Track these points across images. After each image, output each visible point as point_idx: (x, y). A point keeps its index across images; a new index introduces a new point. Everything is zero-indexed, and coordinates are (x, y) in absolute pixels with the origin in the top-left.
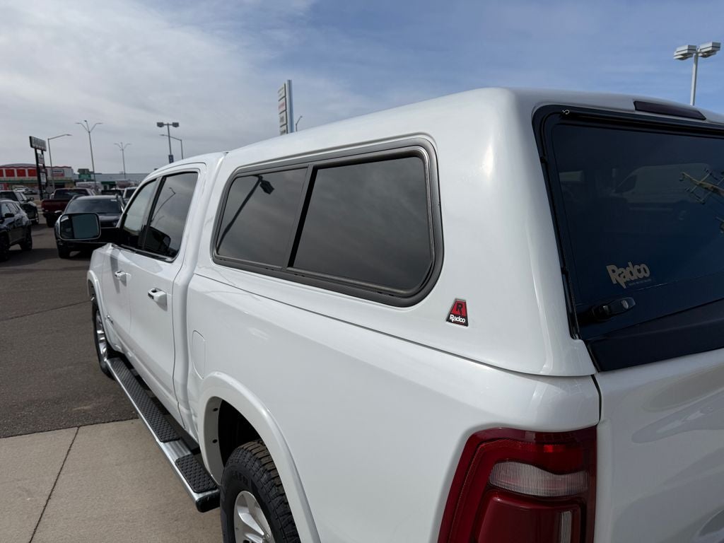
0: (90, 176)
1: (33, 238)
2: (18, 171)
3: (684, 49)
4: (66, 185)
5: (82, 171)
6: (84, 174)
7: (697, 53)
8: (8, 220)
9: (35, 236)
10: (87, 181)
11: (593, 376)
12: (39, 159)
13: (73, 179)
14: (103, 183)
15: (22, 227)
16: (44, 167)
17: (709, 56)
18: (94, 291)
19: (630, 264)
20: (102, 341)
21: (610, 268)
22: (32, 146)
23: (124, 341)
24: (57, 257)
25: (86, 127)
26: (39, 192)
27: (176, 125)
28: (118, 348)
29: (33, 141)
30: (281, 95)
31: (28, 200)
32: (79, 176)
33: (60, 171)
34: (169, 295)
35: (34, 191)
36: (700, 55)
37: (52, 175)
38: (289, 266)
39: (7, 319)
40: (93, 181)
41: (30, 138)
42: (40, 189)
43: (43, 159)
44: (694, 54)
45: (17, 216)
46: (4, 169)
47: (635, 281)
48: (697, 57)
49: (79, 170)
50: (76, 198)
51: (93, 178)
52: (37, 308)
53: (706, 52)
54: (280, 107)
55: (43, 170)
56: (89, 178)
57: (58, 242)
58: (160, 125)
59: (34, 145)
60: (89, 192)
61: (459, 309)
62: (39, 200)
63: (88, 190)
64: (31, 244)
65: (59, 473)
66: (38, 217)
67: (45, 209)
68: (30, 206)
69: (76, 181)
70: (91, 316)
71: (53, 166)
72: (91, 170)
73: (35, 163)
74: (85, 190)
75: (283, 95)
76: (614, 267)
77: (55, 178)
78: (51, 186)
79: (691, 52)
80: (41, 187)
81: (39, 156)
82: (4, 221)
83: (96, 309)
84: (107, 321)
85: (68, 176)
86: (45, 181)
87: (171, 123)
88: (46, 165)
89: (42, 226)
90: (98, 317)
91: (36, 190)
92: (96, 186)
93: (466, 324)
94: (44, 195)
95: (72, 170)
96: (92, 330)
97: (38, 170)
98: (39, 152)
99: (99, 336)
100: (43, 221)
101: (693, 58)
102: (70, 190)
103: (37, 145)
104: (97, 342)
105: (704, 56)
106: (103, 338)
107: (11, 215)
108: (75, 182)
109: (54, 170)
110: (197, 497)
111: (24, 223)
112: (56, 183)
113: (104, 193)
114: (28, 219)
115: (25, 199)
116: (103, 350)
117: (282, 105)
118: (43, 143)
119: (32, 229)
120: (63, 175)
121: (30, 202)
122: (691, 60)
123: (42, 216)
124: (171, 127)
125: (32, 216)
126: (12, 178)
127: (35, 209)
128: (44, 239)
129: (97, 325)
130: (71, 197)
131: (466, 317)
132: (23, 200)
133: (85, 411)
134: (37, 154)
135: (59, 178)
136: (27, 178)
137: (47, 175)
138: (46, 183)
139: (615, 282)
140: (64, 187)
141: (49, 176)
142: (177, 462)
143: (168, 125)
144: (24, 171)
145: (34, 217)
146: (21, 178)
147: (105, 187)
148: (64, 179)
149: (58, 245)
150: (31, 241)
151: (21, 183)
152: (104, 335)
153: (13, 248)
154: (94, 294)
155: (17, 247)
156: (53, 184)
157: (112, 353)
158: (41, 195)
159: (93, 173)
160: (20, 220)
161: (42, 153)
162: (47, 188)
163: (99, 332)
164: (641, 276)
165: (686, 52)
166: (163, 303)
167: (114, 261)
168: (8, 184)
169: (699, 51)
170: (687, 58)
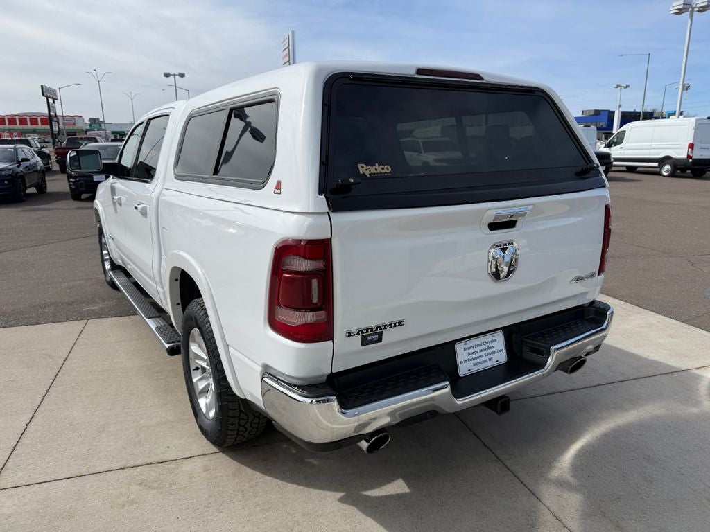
0: (100, 126)
1: (47, 183)
2: (31, 120)
3: (680, 3)
4: (78, 134)
5: (93, 121)
6: (94, 123)
7: (693, 8)
8: (25, 164)
9: (49, 181)
10: (98, 130)
11: (328, 213)
12: (51, 108)
13: (84, 129)
14: (113, 132)
15: (37, 171)
16: (56, 116)
17: (705, 10)
18: (99, 218)
19: (377, 165)
20: (107, 260)
21: (360, 166)
22: (43, 95)
23: (123, 253)
24: (69, 199)
25: (96, 76)
26: (51, 140)
27: (182, 75)
28: (119, 262)
29: (44, 90)
30: (284, 45)
31: (42, 148)
32: (90, 125)
33: (71, 120)
34: (148, 206)
35: (46, 140)
36: (696, 9)
37: (64, 124)
38: (214, 174)
39: (28, 247)
40: (103, 130)
41: (42, 86)
42: (52, 137)
43: (54, 107)
44: (690, 9)
45: (32, 161)
46: (17, 118)
47: (378, 174)
48: (692, 12)
49: (90, 120)
50: (86, 144)
51: (103, 128)
52: (53, 239)
53: (701, 7)
54: (283, 58)
55: (55, 119)
56: (99, 128)
57: (70, 185)
58: (167, 75)
59: (45, 94)
60: (99, 140)
61: (278, 186)
62: (52, 149)
63: (97, 138)
64: (46, 187)
65: (73, 347)
66: (51, 163)
67: (58, 156)
68: (44, 153)
69: (87, 130)
70: (97, 239)
71: (64, 115)
72: (101, 119)
73: (47, 112)
74: (95, 139)
75: (287, 46)
76: (364, 165)
77: (67, 128)
78: (63, 134)
79: (686, 6)
80: (54, 136)
81: (51, 105)
82: (20, 164)
83: (101, 232)
84: (110, 240)
85: (79, 125)
86: (57, 130)
87: (177, 73)
88: (58, 114)
89: (55, 173)
90: (103, 239)
91: (49, 139)
92: (107, 136)
93: (280, 193)
94: (56, 144)
95: (83, 119)
96: (99, 252)
97: (50, 119)
98: (50, 100)
99: (104, 255)
100: (56, 167)
101: (688, 13)
102: (81, 138)
103: (48, 94)
104: (103, 261)
105: (698, 11)
106: (107, 257)
107: (27, 160)
108: (86, 132)
109: (66, 118)
110: (167, 346)
111: (39, 168)
112: (67, 132)
113: (112, 141)
114: (42, 164)
115: (39, 146)
116: (108, 266)
117: (285, 56)
118: (54, 92)
119: (46, 173)
120: (74, 124)
121: (44, 150)
122: (687, 14)
123: (56, 163)
124: (177, 77)
125: (46, 162)
126: (24, 127)
127: (48, 156)
128: (57, 184)
129: (102, 246)
130: (82, 144)
131: (280, 190)
132: (37, 147)
133: (93, 310)
134: (48, 103)
135: (71, 128)
136: (40, 126)
137: (58, 124)
138: (58, 132)
139: (361, 173)
140: (75, 135)
141: (61, 125)
142: (157, 328)
143: (174, 75)
144: (36, 119)
145: (48, 164)
146: (34, 127)
147: (116, 136)
148: (76, 128)
149: (71, 189)
150: (46, 184)
151: (34, 131)
152: (108, 254)
153: (29, 191)
154: (99, 222)
155: (32, 190)
156: (65, 133)
157: (115, 267)
158: (54, 144)
159: (103, 122)
160: (35, 165)
161: (54, 102)
162: (59, 137)
163: (105, 252)
164: (384, 171)
165: (681, 6)
166: (144, 213)
167: (113, 190)
168: (22, 132)
169: (694, 6)
170: (683, 13)
